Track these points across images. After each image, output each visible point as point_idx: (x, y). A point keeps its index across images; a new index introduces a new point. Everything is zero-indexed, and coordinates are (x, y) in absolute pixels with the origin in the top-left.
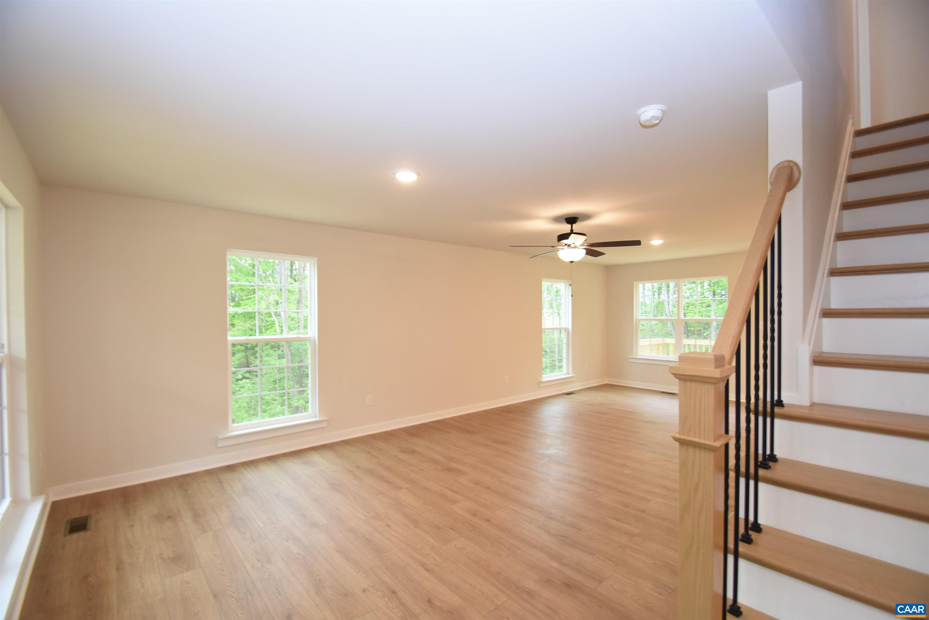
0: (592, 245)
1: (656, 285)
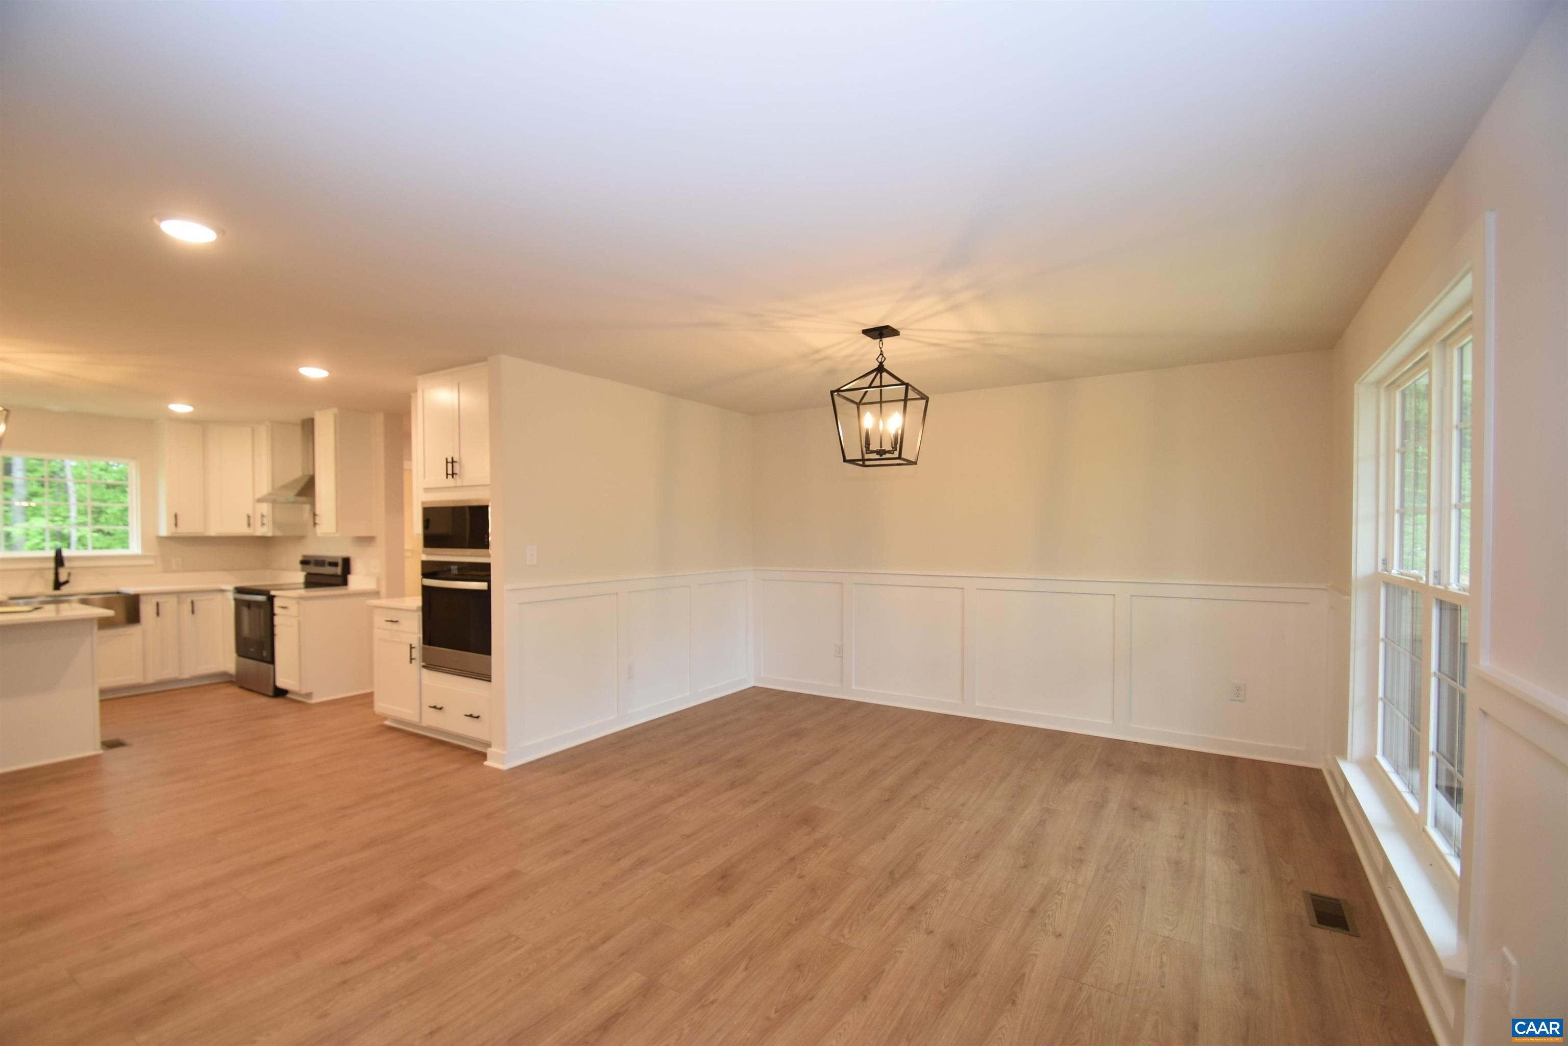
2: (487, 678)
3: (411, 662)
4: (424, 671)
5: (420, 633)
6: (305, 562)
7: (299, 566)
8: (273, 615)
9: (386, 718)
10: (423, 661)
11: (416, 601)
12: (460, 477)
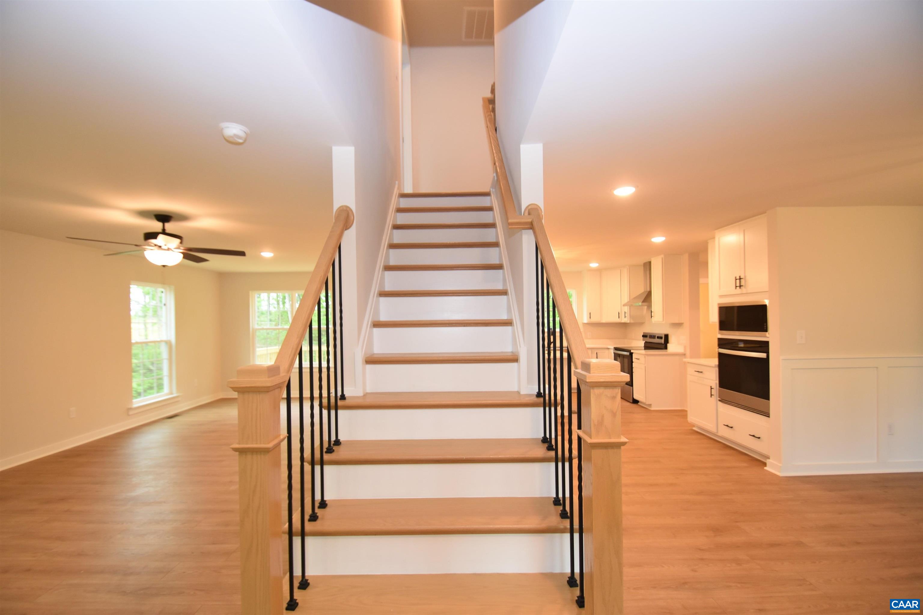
0: (190, 250)
1: (281, 295)
2: (767, 414)
3: (711, 397)
4: (720, 403)
5: (716, 380)
6: (644, 336)
7: (642, 338)
8: (632, 362)
9: (694, 426)
10: (719, 398)
11: (715, 361)
12: (745, 287)
